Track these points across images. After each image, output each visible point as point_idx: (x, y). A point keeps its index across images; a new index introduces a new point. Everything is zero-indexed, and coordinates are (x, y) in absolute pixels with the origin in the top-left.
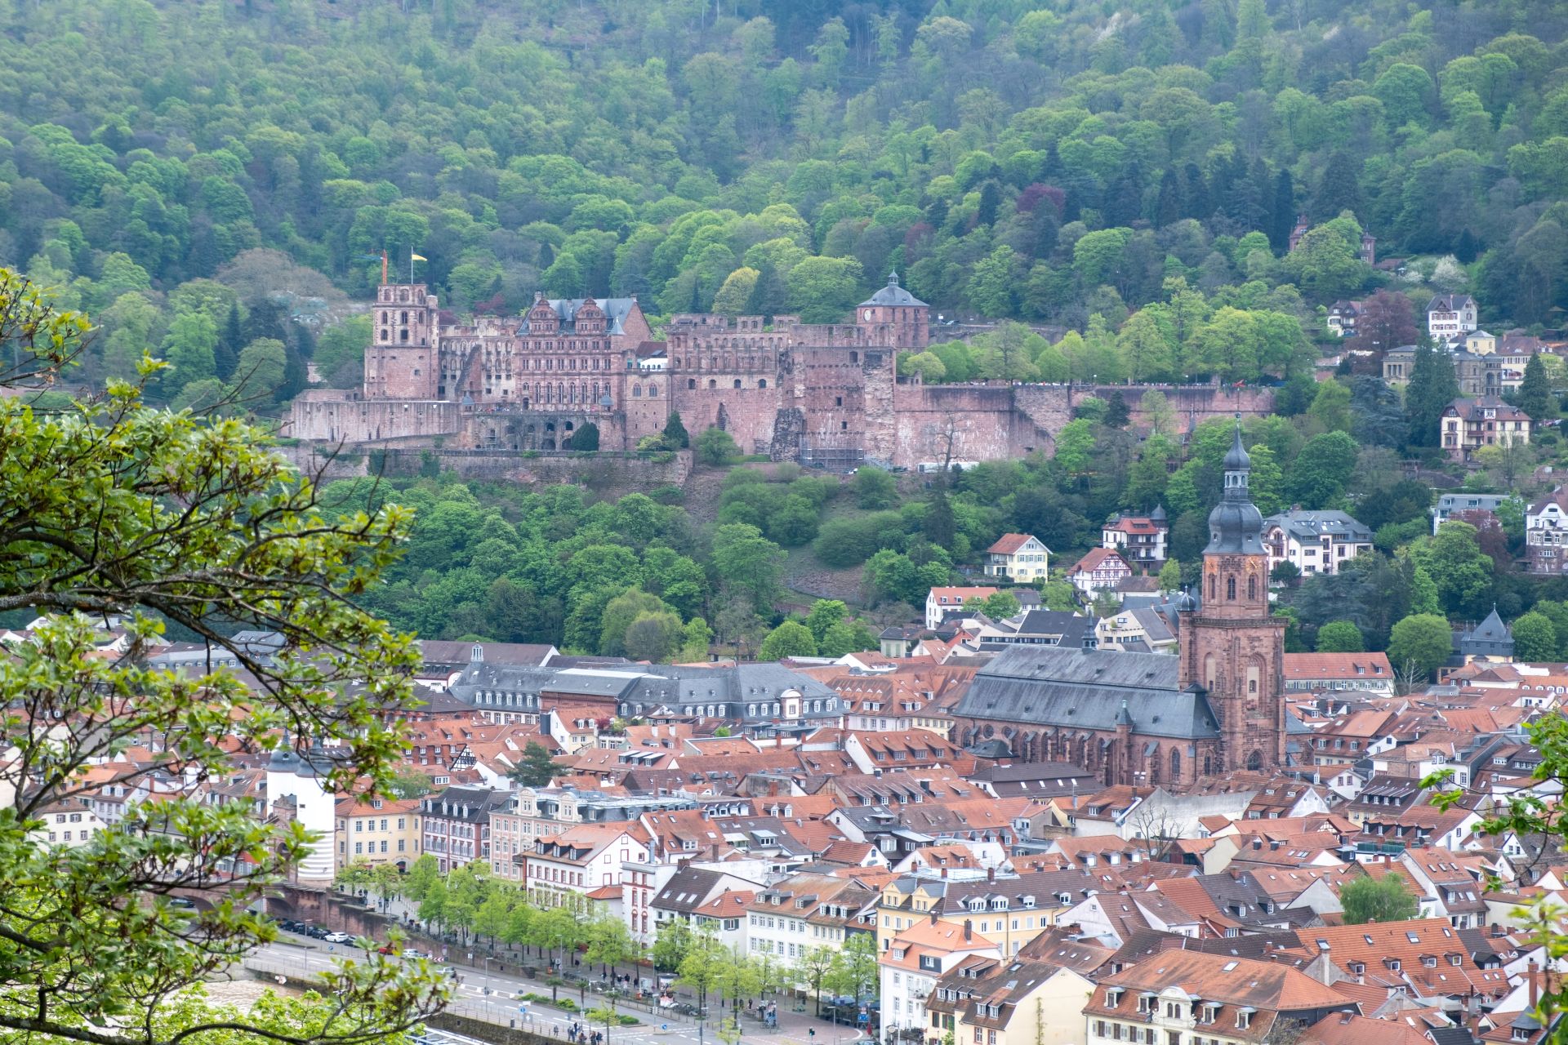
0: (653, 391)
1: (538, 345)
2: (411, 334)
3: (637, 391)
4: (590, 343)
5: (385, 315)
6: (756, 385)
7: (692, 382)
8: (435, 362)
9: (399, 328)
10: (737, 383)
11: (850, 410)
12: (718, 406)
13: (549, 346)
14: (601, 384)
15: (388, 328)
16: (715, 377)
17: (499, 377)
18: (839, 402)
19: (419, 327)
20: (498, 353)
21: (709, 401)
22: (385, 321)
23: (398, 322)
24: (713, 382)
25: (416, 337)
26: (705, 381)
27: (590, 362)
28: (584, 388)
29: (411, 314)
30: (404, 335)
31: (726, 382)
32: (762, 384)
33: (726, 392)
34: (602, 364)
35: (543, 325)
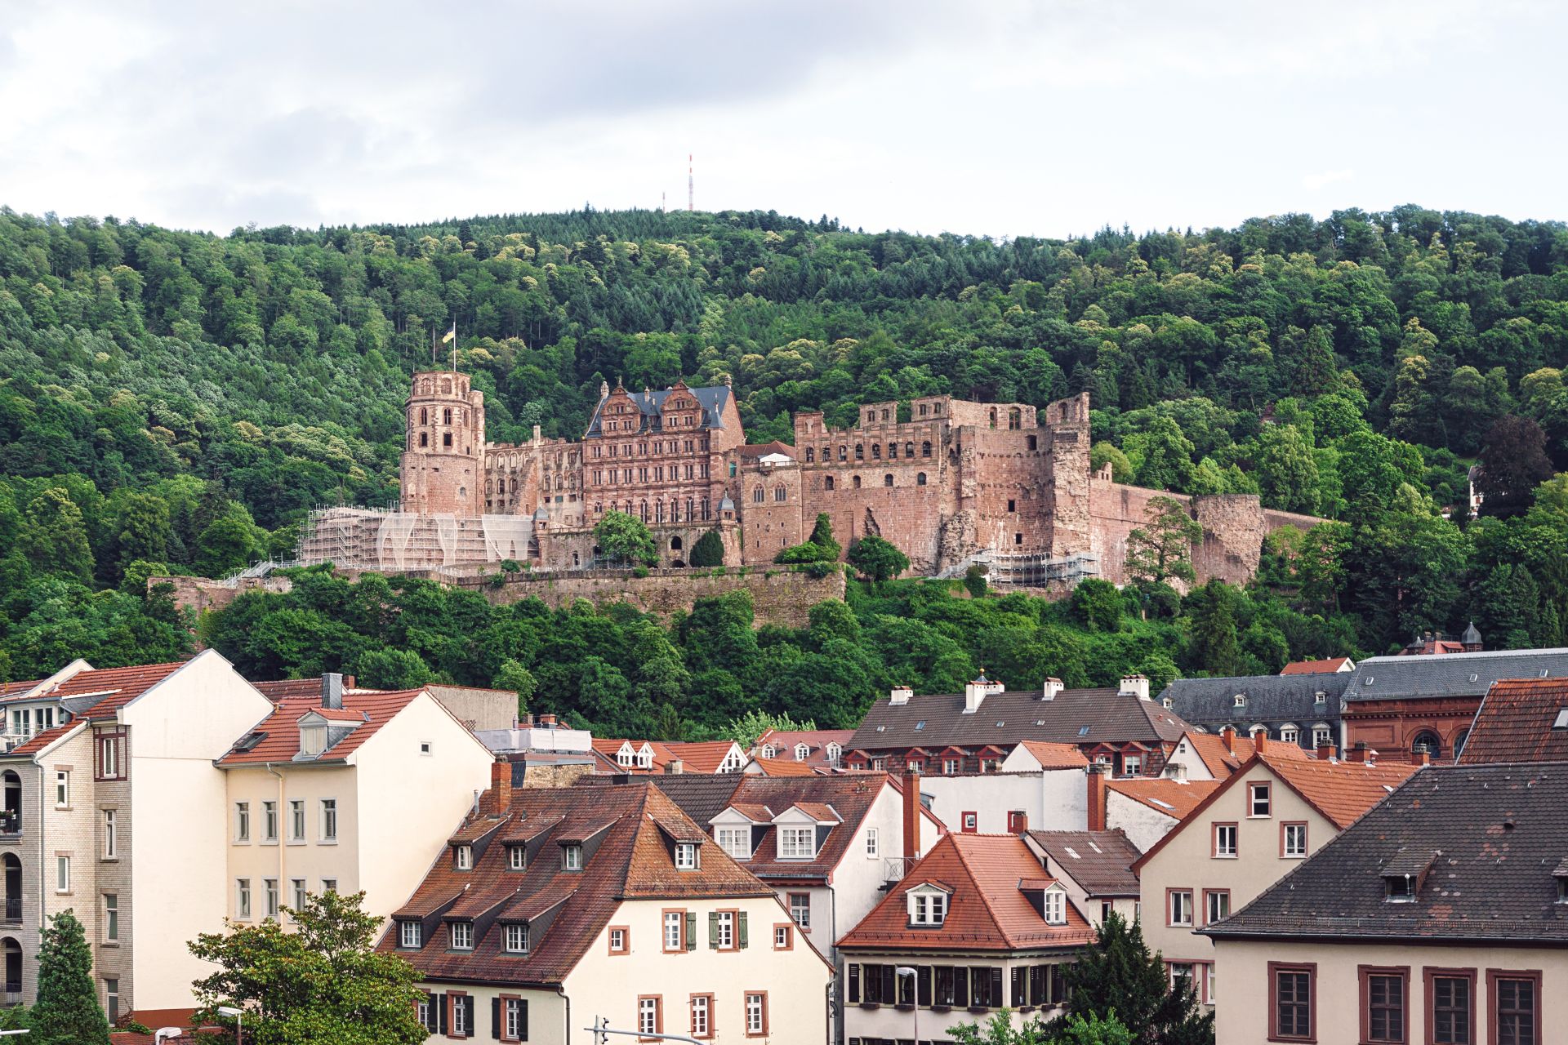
0: (781, 494)
1: (613, 449)
2: (455, 438)
3: (759, 495)
4: (681, 444)
5: (424, 412)
6: (914, 481)
7: (830, 479)
8: (482, 480)
9: (441, 430)
10: (889, 478)
11: (1027, 517)
12: (865, 513)
13: (629, 450)
14: (697, 497)
15: (428, 430)
16: (859, 473)
17: (560, 499)
18: (1011, 506)
19: (464, 431)
20: (559, 465)
21: (852, 505)
22: (424, 421)
23: (440, 421)
24: (857, 478)
25: (460, 442)
26: (845, 478)
27: (682, 470)
28: (675, 504)
29: (455, 411)
30: (448, 440)
31: (873, 478)
32: (922, 479)
33: (873, 492)
34: (697, 471)
35: (620, 422)
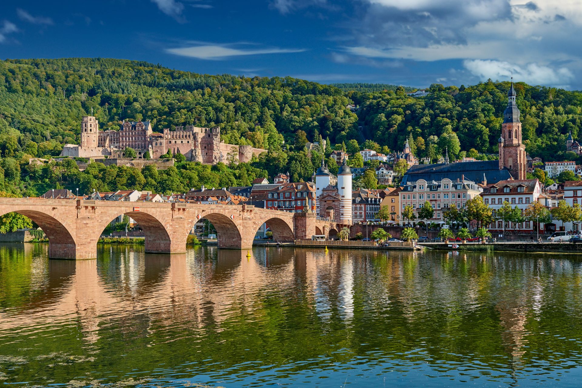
0: (160, 144)
1: (126, 133)
2: (92, 130)
3: (156, 144)
4: (140, 133)
5: (86, 124)
7: (170, 141)
8: (98, 138)
9: (89, 128)
10: (182, 142)
11: (208, 149)
12: (177, 148)
13: (129, 134)
14: (143, 144)
15: (87, 128)
16: (176, 140)
17: (114, 143)
18: (205, 147)
19: (94, 129)
20: (114, 136)
21: (175, 147)
23: (89, 126)
24: (176, 142)
26: (173, 142)
27: (140, 138)
28: (139, 145)
29: (92, 124)
31: (179, 142)
32: (188, 142)
33: (179, 144)
34: (143, 138)
35: (127, 128)
